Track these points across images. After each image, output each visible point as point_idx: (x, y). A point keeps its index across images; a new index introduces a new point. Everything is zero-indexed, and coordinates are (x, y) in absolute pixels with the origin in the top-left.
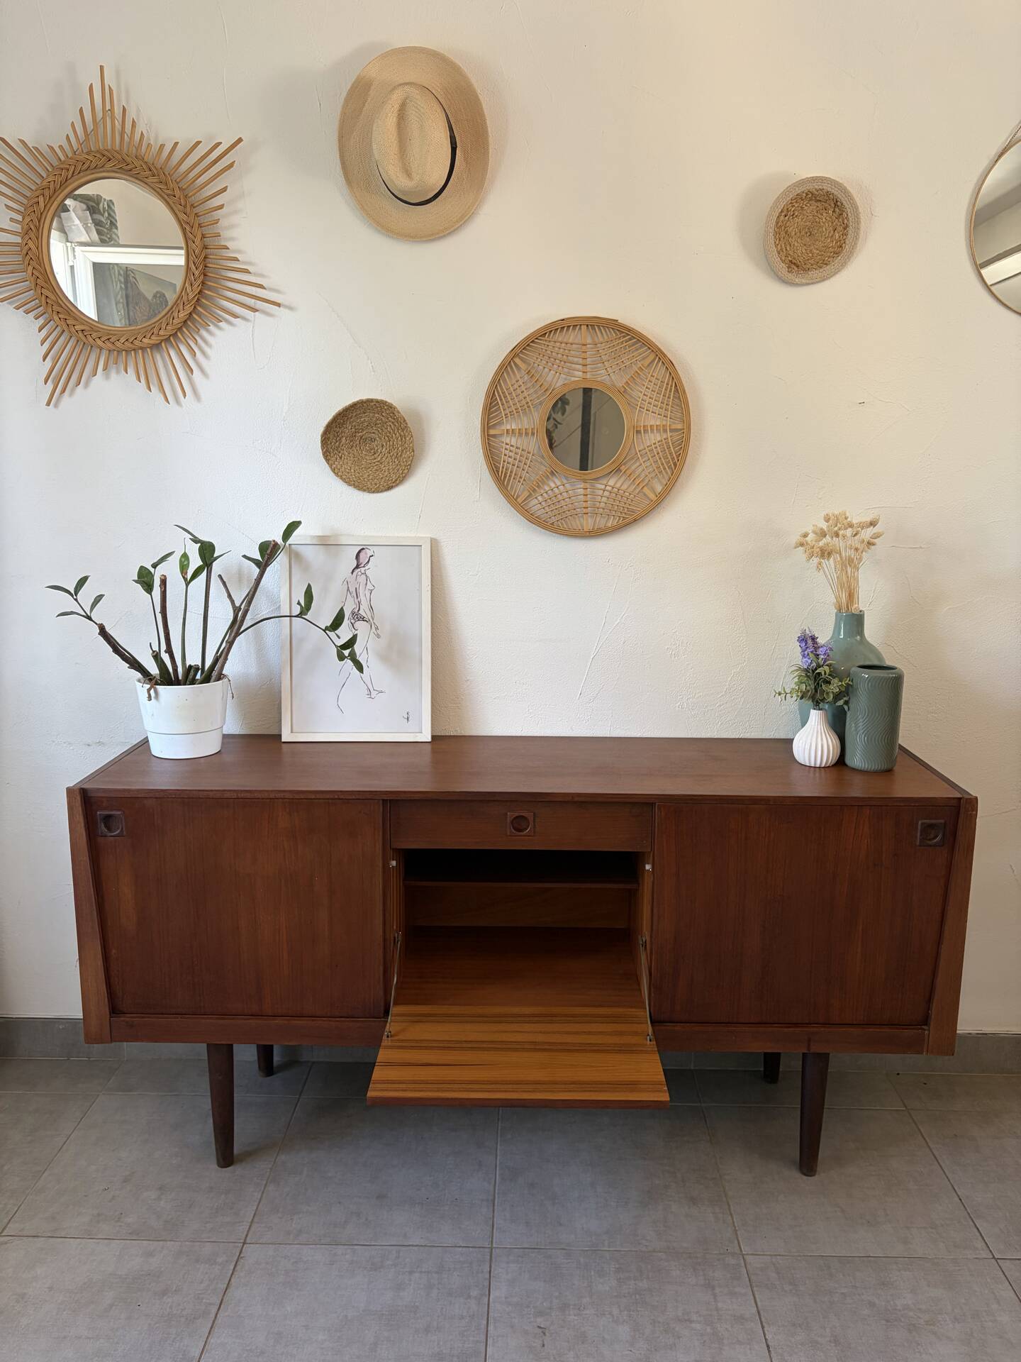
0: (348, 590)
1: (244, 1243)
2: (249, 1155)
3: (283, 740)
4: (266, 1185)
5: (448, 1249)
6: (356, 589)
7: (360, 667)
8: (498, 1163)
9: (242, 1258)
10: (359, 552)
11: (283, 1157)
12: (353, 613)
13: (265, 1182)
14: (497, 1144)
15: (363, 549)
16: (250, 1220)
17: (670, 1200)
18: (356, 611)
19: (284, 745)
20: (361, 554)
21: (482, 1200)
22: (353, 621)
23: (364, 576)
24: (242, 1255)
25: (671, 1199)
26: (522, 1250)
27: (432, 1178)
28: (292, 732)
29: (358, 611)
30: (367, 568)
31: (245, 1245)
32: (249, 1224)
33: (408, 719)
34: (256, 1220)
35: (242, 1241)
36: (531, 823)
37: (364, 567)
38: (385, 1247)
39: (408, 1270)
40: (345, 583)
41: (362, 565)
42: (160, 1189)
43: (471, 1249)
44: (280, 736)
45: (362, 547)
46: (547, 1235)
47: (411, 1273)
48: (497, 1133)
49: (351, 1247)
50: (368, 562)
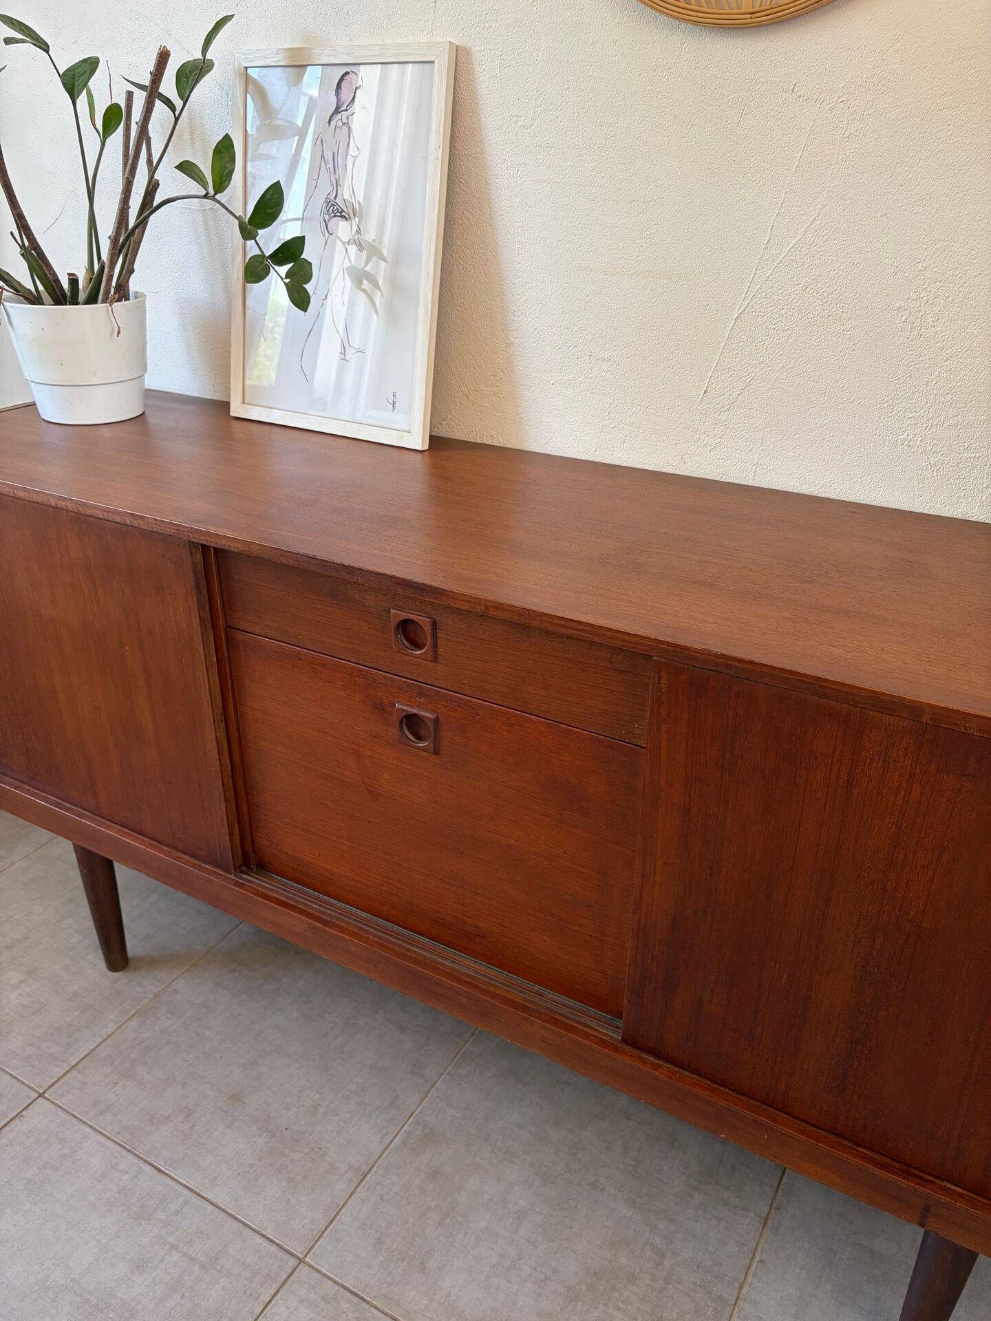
0: (322, 157)
1: (41, 1095)
2: (152, 962)
3: (233, 414)
4: (133, 1016)
5: (247, 1231)
6: (334, 153)
7: (300, 299)
8: (416, 1112)
9: (22, 1116)
10: (341, 79)
11: (181, 984)
12: (328, 202)
13: (133, 1012)
14: (442, 1075)
15: (347, 73)
16: (73, 1064)
17: (618, 1309)
18: (332, 198)
19: (235, 424)
20: (344, 84)
21: (351, 1167)
22: (327, 217)
23: (345, 128)
24: (23, 1113)
25: (623, 1306)
26: (337, 1287)
27: (318, 1096)
28: (243, 403)
29: (335, 198)
30: (350, 112)
31: (40, 1099)
32: (68, 1069)
33: (394, 404)
34: (80, 1066)
35: (41, 1091)
36: (429, 638)
37: (346, 110)
38: (177, 1187)
39: (172, 1242)
40: (319, 141)
41: (345, 108)
42: (30, 973)
43: (274, 1248)
44: (226, 405)
45: (343, 70)
46: (389, 1279)
47: (174, 1247)
48: (455, 1057)
49: (141, 1164)
50: (353, 99)
